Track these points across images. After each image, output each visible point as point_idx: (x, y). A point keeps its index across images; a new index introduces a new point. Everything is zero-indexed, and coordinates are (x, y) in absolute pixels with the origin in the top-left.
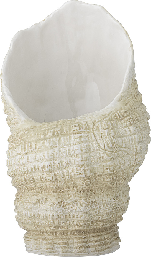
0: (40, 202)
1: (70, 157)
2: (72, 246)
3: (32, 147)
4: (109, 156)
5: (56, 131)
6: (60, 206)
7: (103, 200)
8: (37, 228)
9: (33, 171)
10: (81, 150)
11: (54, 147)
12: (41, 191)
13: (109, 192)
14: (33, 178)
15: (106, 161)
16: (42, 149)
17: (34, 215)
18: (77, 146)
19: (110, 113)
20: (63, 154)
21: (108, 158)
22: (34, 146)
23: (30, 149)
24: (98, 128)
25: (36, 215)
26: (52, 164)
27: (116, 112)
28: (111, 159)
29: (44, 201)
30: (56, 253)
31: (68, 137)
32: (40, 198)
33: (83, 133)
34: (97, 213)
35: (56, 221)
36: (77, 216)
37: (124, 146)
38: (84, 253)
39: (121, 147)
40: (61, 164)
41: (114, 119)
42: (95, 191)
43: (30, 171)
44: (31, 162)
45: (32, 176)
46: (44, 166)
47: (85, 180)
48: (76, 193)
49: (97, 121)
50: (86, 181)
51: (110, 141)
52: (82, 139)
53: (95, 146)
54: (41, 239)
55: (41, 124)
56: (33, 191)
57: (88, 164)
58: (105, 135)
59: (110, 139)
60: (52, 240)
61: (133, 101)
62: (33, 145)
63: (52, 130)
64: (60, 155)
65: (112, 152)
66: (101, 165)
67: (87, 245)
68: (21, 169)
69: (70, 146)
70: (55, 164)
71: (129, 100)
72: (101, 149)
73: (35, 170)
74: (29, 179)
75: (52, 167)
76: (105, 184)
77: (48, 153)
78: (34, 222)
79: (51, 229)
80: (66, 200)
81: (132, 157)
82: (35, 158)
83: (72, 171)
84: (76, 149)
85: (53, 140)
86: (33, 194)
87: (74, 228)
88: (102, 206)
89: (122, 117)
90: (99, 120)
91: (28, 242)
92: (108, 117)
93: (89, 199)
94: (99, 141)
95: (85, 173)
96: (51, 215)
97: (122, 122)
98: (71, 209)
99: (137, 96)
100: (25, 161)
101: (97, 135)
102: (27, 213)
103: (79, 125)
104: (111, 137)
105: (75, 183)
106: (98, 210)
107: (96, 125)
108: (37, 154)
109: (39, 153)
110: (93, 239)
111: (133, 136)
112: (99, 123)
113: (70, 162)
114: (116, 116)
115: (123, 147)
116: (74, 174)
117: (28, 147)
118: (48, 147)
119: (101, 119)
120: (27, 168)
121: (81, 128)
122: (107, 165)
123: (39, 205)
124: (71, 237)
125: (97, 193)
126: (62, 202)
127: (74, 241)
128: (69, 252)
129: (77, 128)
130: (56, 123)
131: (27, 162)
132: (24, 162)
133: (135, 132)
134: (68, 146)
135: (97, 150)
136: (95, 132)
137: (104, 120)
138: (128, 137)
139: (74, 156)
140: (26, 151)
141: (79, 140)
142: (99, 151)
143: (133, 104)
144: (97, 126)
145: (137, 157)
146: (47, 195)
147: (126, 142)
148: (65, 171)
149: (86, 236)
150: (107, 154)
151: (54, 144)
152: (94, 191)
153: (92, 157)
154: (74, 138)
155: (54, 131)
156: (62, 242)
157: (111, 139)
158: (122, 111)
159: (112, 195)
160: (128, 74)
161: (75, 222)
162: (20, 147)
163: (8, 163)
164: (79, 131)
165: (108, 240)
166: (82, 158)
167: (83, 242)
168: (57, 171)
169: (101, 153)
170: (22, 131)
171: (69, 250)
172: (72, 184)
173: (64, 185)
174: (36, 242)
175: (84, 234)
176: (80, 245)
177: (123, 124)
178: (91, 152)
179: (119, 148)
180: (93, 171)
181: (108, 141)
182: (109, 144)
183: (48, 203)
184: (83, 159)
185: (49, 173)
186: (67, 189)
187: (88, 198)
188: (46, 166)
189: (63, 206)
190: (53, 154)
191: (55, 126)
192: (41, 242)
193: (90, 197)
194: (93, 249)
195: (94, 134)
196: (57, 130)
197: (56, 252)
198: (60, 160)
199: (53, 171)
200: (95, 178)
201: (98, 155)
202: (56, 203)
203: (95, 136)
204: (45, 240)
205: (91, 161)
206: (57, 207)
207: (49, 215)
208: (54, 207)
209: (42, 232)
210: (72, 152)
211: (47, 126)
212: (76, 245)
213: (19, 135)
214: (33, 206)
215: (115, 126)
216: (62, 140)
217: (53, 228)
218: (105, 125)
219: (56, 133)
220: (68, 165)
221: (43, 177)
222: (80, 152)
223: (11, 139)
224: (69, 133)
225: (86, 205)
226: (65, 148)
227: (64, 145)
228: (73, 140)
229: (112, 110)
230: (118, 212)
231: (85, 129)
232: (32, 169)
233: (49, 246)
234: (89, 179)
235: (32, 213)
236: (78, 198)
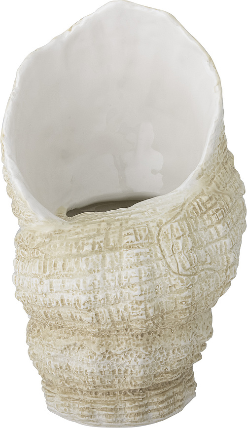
0: (71, 349)
1: (121, 288)
2: (122, 412)
3: (58, 267)
4: (185, 284)
5: (98, 243)
6: (104, 357)
7: (173, 345)
8: (66, 384)
9: (59, 305)
10: (140, 278)
11: (95, 272)
12: (73, 332)
13: (183, 331)
14: (60, 315)
15: (180, 291)
16: (74, 272)
17: (61, 367)
18: (134, 270)
19: (184, 204)
20: (109, 284)
21: (184, 287)
22: (61, 267)
23: (55, 269)
24: (167, 235)
25: (64, 368)
26: (92, 299)
27: (195, 200)
28: (188, 288)
29: (77, 348)
30: (98, 423)
31: (118, 253)
32: (71, 343)
33: (143, 246)
34: (164, 363)
35: (98, 379)
36: (131, 371)
37: (209, 261)
38: (142, 423)
39: (204, 263)
40: (106, 300)
41: (191, 215)
42: (161, 332)
43: (54, 305)
44: (56, 292)
45: (58, 312)
46: (78, 301)
47: (146, 321)
48: (130, 339)
49: (164, 221)
50: (147, 324)
51: (186, 259)
52: (142, 258)
53: (162, 268)
54: (72, 399)
55: (71, 227)
56: (59, 330)
57: (150, 298)
58: (178, 249)
59: (187, 254)
60: (90, 404)
61: (220, 174)
62: (60, 264)
63: (91, 241)
64: (105, 284)
65: (190, 275)
66: (172, 298)
67: (147, 410)
68: (39, 299)
69: (121, 269)
70: (96, 299)
71: (214, 173)
72: (172, 273)
73: (63, 305)
74: (52, 315)
75: (91, 304)
76: (177, 323)
77: (84, 282)
78: (60, 376)
79: (88, 389)
80: (114, 349)
81: (221, 276)
82: (64, 286)
83: (125, 309)
84: (131, 277)
85: (92, 259)
86: (59, 335)
87: (126, 388)
88: (171, 352)
89: (204, 210)
90: (168, 219)
91: (50, 398)
92: (183, 213)
93: (151, 347)
94: (169, 260)
95: (146, 313)
96: (89, 371)
97: (205, 219)
98: (121, 362)
99: (226, 162)
100: (46, 288)
101: (165, 250)
102: (50, 362)
103: (135, 231)
104: (188, 251)
105: (129, 326)
106: (165, 359)
107: (164, 230)
108: (67, 280)
109: (70, 280)
110: (155, 400)
111: (223, 241)
112: (168, 226)
113: (121, 296)
114: (194, 208)
115: (207, 264)
116: (128, 315)
117: (50, 265)
118: (84, 271)
119: (170, 219)
120: (49, 299)
121: (139, 238)
122: (182, 298)
123: (70, 353)
124: (120, 398)
125: (164, 335)
126: (107, 352)
127: (125, 405)
128: (118, 421)
129: (132, 238)
130: (95, 226)
131: (50, 291)
132: (45, 291)
133: (226, 233)
134: (118, 269)
135: (166, 275)
136: (161, 242)
137: (176, 219)
138: (214, 245)
139: (128, 287)
140: (48, 273)
141: (136, 261)
142: (169, 276)
143: (221, 179)
144: (165, 233)
145: (228, 273)
146: (82, 339)
147: (212, 253)
148: (112, 308)
149: (145, 396)
150: (182, 282)
151: (94, 267)
152: (158, 332)
153: (157, 287)
154: (128, 257)
155: (94, 242)
156: (107, 408)
157: (189, 255)
158: (205, 198)
159: (188, 335)
160: (213, 132)
161: (128, 379)
162: (37, 264)
163: (15, 280)
164: (136, 242)
165: (179, 396)
166: (142, 291)
167: (140, 406)
168: (100, 309)
169: (172, 279)
170: (39, 238)
171: (118, 418)
172: (124, 327)
173: (110, 328)
174: (63, 402)
175: (141, 394)
176: (136, 411)
177: (207, 222)
178: (155, 279)
179: (201, 266)
180: (158, 309)
181: (183, 260)
182: (186, 265)
183: (84, 352)
184: (143, 293)
185: (86, 312)
186: (116, 333)
187: (150, 345)
188: (83, 302)
189: (109, 358)
190: (93, 283)
191: (95, 233)
192: (72, 404)
193: (152, 343)
194: (156, 413)
195: (160, 246)
196: (99, 241)
197: (97, 421)
198: (105, 293)
199: (94, 309)
200: (162, 317)
201: (168, 283)
202: (98, 353)
203: (162, 251)
204: (78, 402)
205: (157, 293)
206: (99, 359)
207: (86, 371)
208: (94, 360)
209: (74, 390)
210: (125, 281)
211: (82, 230)
212: (129, 412)
213: (36, 243)
214: (59, 353)
215: (194, 229)
216: (108, 259)
217: (92, 387)
218: (177, 229)
219: (97, 246)
220: (117, 300)
221: (76, 316)
222: (138, 281)
223: (21, 240)
224: (118, 246)
225: (146, 355)
226: (112, 273)
227: (111, 268)
228: (126, 259)
229: (188, 197)
230: (195, 350)
231: (144, 240)
232: (57, 302)
233: (85, 413)
234: (152, 320)
235: (58, 364)
236: (133, 347)
